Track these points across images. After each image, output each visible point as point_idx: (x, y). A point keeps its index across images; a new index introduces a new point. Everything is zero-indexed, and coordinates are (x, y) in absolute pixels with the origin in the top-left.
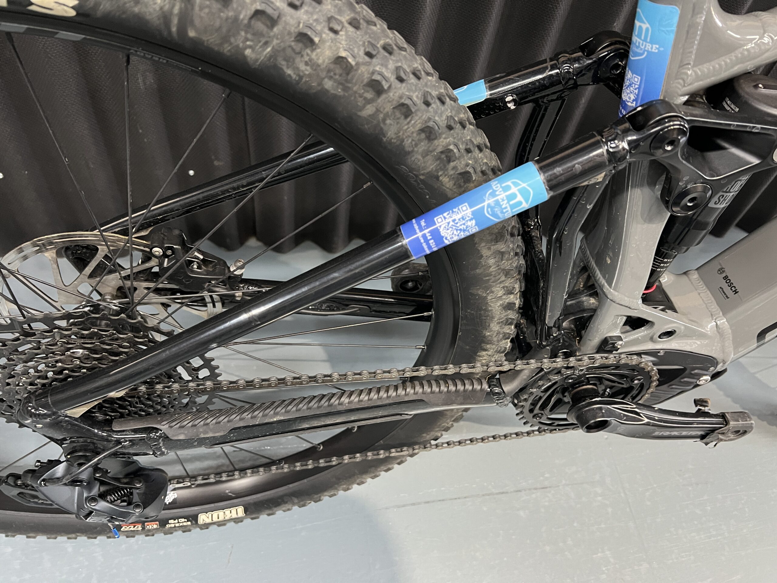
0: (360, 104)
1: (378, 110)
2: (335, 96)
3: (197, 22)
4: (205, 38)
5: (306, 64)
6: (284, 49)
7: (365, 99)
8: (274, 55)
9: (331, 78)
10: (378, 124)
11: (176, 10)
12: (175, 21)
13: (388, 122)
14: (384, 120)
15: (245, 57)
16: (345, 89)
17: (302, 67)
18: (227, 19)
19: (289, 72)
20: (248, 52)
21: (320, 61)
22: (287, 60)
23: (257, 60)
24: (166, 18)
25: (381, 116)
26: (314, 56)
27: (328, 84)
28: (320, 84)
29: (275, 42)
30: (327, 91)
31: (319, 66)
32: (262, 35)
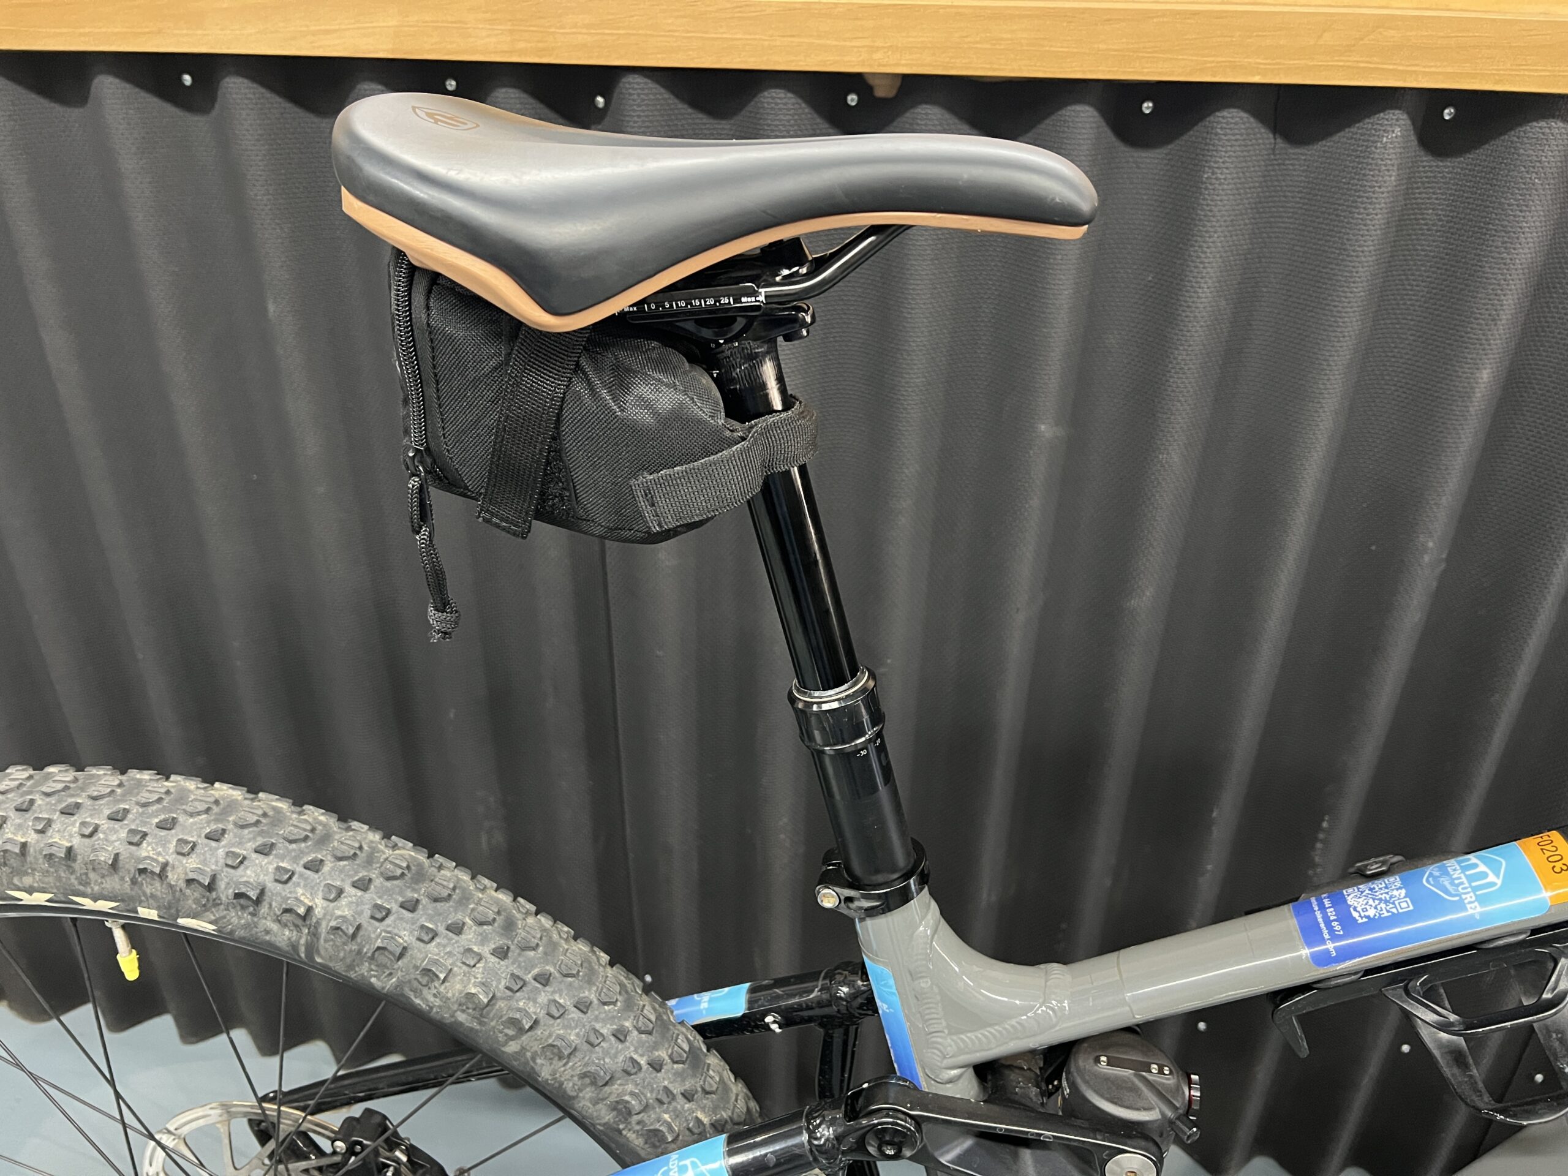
0: (501, 1038)
1: (523, 1048)
2: (472, 1029)
3: (322, 952)
4: (331, 965)
5: (435, 996)
6: (410, 981)
7: (506, 1035)
8: (400, 985)
9: (463, 1011)
10: (527, 1063)
11: (303, 941)
12: (302, 949)
13: (539, 1061)
14: (533, 1059)
15: (371, 984)
16: (481, 1023)
17: (431, 999)
18: (351, 951)
19: (418, 1001)
20: (373, 980)
21: (450, 995)
22: (414, 991)
23: (383, 988)
24: (295, 947)
25: (529, 1054)
26: (442, 989)
27: (461, 1017)
28: (452, 1016)
29: (400, 973)
30: (461, 1024)
31: (448, 999)
32: (385, 967)
